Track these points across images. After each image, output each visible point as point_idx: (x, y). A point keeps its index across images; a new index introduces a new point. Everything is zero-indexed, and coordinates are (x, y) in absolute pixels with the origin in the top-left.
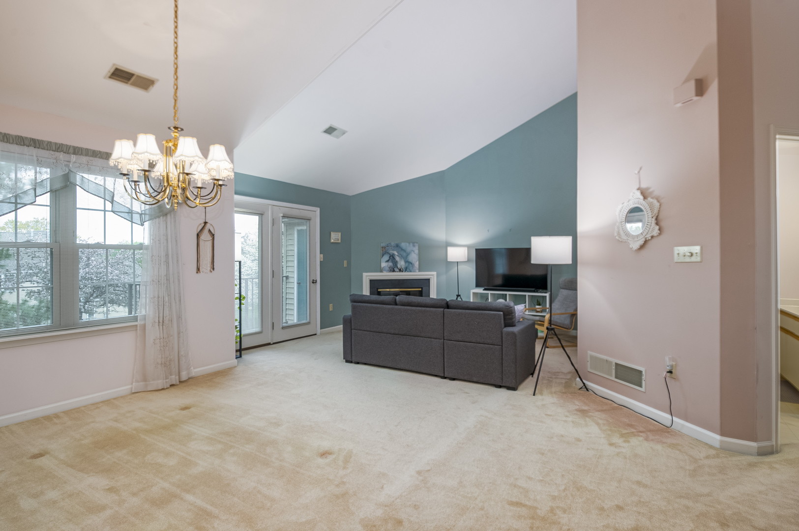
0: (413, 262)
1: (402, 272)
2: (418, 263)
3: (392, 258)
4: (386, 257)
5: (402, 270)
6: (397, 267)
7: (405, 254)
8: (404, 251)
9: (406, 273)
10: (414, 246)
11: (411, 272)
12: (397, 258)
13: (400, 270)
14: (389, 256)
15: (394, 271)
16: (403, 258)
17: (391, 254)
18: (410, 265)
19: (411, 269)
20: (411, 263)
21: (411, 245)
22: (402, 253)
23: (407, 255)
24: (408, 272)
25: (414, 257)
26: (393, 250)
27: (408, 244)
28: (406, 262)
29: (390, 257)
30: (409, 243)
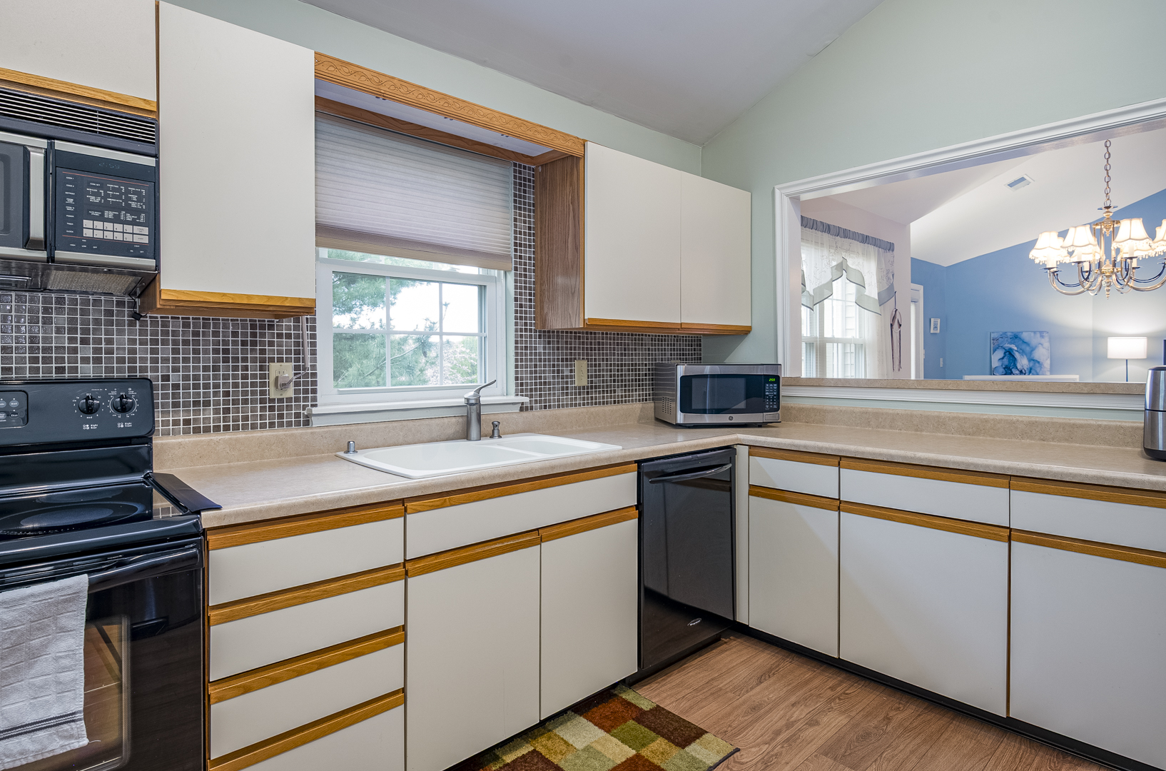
0: (1041, 361)
1: (1025, 374)
2: (1048, 361)
3: (1009, 353)
4: (1000, 354)
5: (1023, 371)
6: (1017, 368)
7: (1028, 349)
8: (1027, 344)
9: (1031, 377)
10: (1042, 337)
11: (1038, 374)
12: (1017, 355)
13: (1021, 372)
14: (1004, 351)
15: (1011, 373)
16: (1026, 355)
17: (1007, 348)
18: (1037, 364)
19: (1038, 371)
20: (1039, 362)
21: (1038, 335)
22: (1024, 347)
23: (1032, 351)
24: (1033, 374)
25: (1042, 354)
26: (1011, 343)
27: (1032, 334)
28: (1031, 360)
29: (1005, 353)
30: (1035, 332)
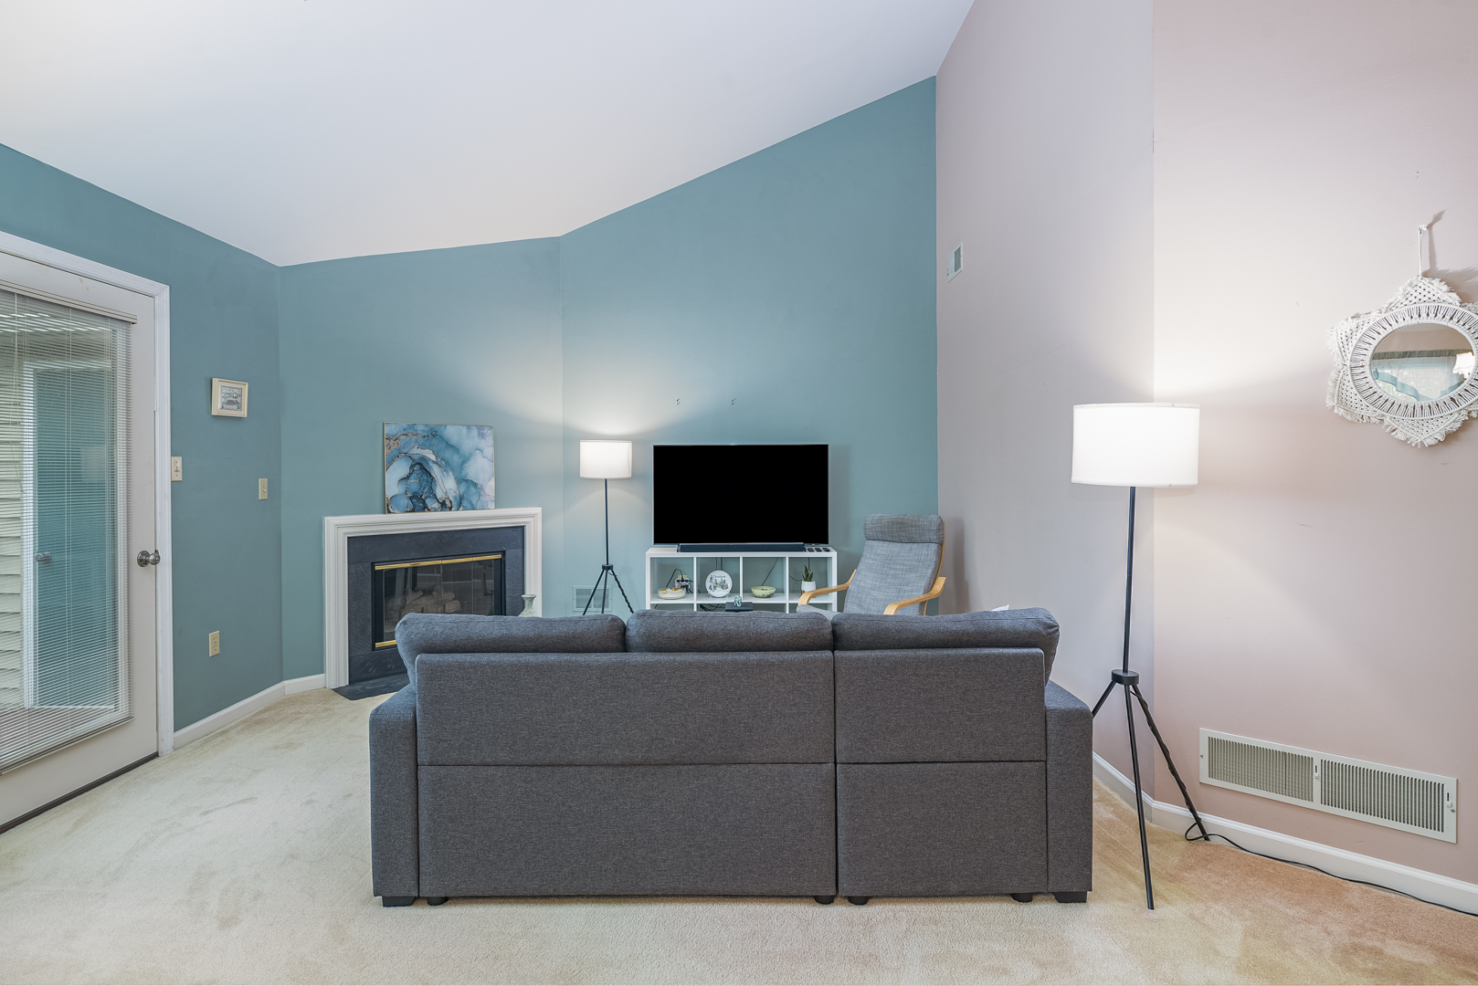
0: (480, 482)
1: (450, 509)
2: (492, 483)
3: (421, 467)
4: (400, 469)
5: (448, 503)
6: (436, 498)
7: (456, 459)
8: (455, 449)
9: (462, 513)
10: (482, 436)
11: (474, 509)
12: (436, 471)
13: (443, 506)
14: (410, 462)
15: (425, 508)
16: (453, 471)
17: (416, 457)
18: (472, 489)
19: (474, 502)
20: (475, 485)
21: (475, 432)
22: (448, 454)
23: (464, 462)
24: (465, 509)
25: (481, 468)
26: (423, 447)
27: (464, 430)
28: (462, 480)
29: (412, 467)
30: (469, 427)
